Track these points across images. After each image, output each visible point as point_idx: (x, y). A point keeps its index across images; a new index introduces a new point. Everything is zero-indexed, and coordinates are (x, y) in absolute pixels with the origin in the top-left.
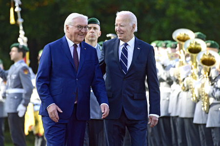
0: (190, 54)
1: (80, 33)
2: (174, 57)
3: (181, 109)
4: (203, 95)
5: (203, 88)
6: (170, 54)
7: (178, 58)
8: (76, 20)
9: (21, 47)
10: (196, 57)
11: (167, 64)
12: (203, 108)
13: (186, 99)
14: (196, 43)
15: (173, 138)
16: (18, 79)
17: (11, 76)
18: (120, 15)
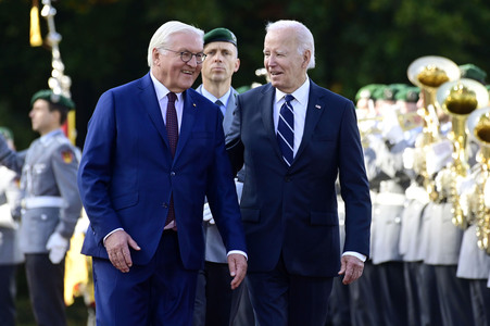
0: (452, 116)
1: (186, 68)
2: (412, 122)
3: (429, 243)
4: (479, 212)
5: (481, 196)
6: (404, 116)
7: (422, 124)
8: (177, 37)
9: (55, 99)
10: (464, 123)
11: (397, 138)
12: (479, 243)
13: (440, 220)
14: (465, 90)
15: (411, 312)
16: (50, 173)
18: (275, 31)
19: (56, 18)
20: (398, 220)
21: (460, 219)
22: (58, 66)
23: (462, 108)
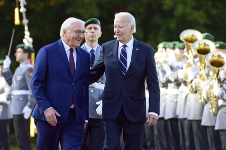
0: (199, 55)
1: (78, 38)
2: (182, 58)
4: (211, 97)
5: (212, 90)
6: (178, 56)
7: (186, 59)
9: (26, 48)
10: (204, 59)
11: (175, 65)
13: (194, 101)
14: (205, 44)
16: (24, 80)
17: (16, 78)
18: (119, 17)
19: (26, 13)
20: (176, 100)
21: (203, 100)
22: (27, 33)
23: (204, 52)
